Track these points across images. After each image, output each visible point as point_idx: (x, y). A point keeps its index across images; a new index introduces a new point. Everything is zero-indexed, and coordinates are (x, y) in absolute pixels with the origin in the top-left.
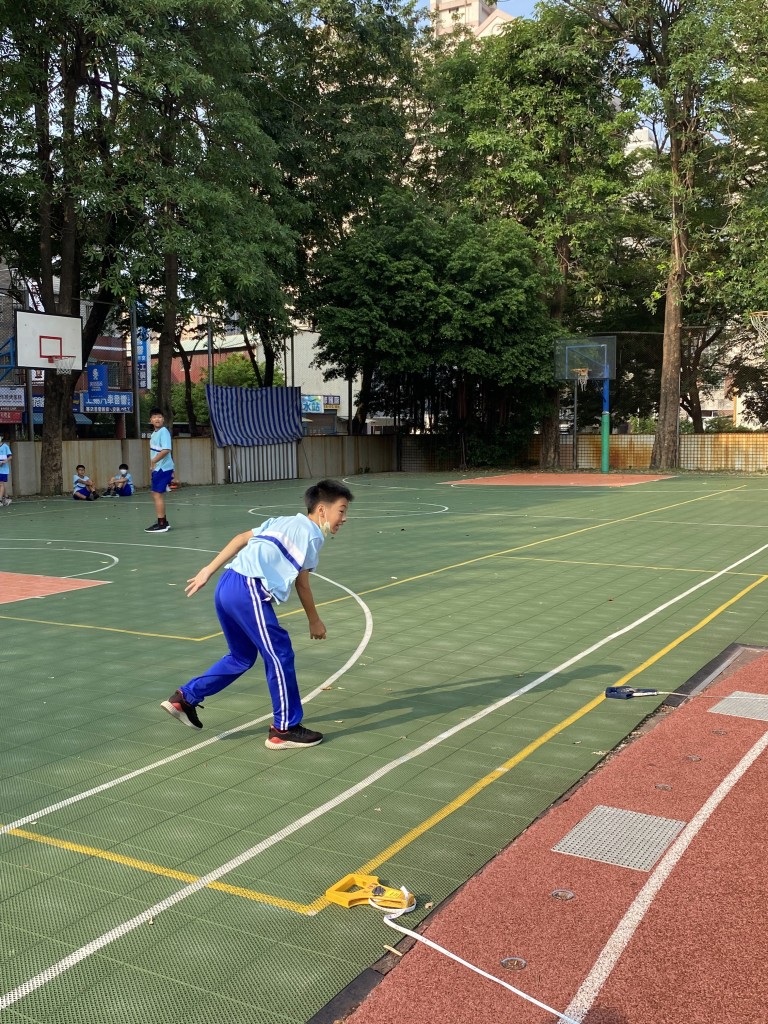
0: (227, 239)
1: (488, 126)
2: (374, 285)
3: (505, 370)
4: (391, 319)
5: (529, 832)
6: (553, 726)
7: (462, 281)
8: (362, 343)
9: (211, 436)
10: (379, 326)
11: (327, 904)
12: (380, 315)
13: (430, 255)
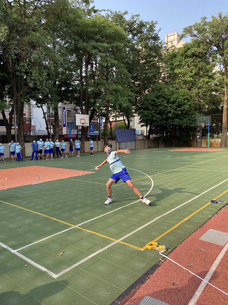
0: (120, 97)
1: (179, 68)
2: (153, 105)
3: (184, 124)
4: (157, 113)
5: (193, 235)
6: (198, 209)
7: (174, 104)
8: (150, 118)
9: (116, 140)
10: (154, 114)
11: (146, 248)
12: (154, 112)
13: (166, 98)
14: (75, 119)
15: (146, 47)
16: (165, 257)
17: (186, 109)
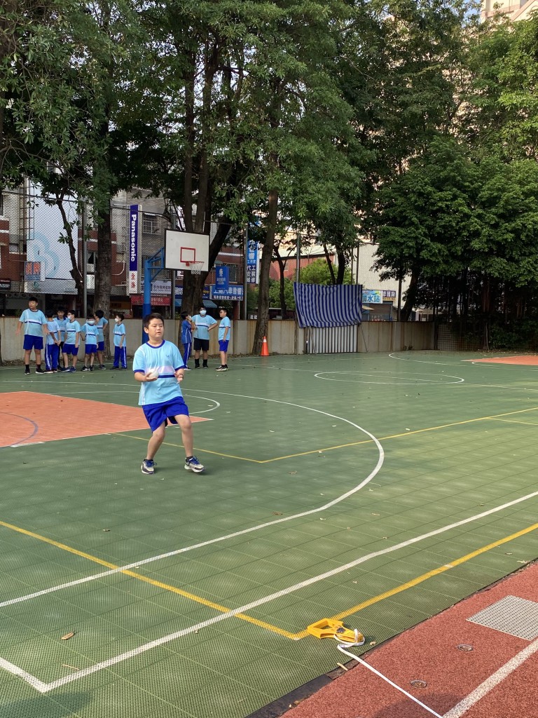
0: (312, 179)
1: (514, 89)
2: (420, 209)
3: (520, 275)
4: (433, 235)
6: (495, 541)
7: (490, 207)
8: (409, 253)
9: (296, 319)
10: (423, 240)
11: (307, 634)
12: (424, 233)
13: (466, 187)
14: (165, 248)
15: (404, 16)
16: (353, 659)
17: (530, 226)
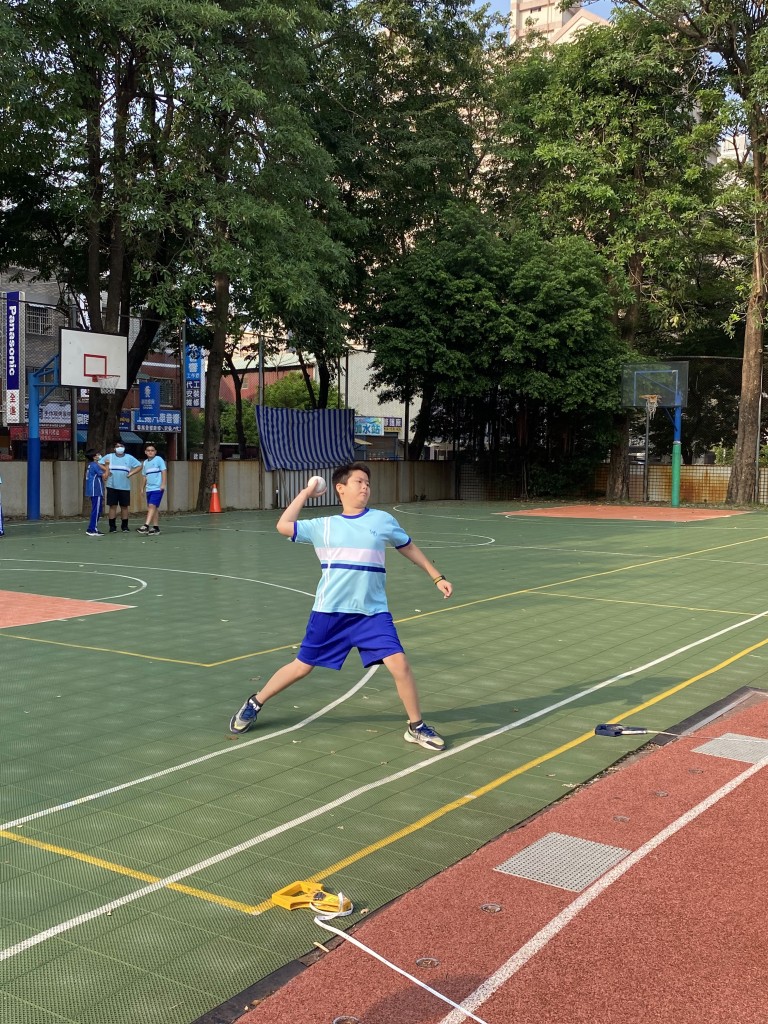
0: (277, 257)
1: (555, 137)
2: (432, 304)
4: (450, 340)
6: (533, 759)
7: (525, 301)
8: (417, 365)
9: (259, 458)
10: (436, 348)
11: (272, 906)
12: (438, 336)
13: (492, 273)
14: (59, 356)
15: (402, 30)
16: (337, 935)
17: (579, 328)
